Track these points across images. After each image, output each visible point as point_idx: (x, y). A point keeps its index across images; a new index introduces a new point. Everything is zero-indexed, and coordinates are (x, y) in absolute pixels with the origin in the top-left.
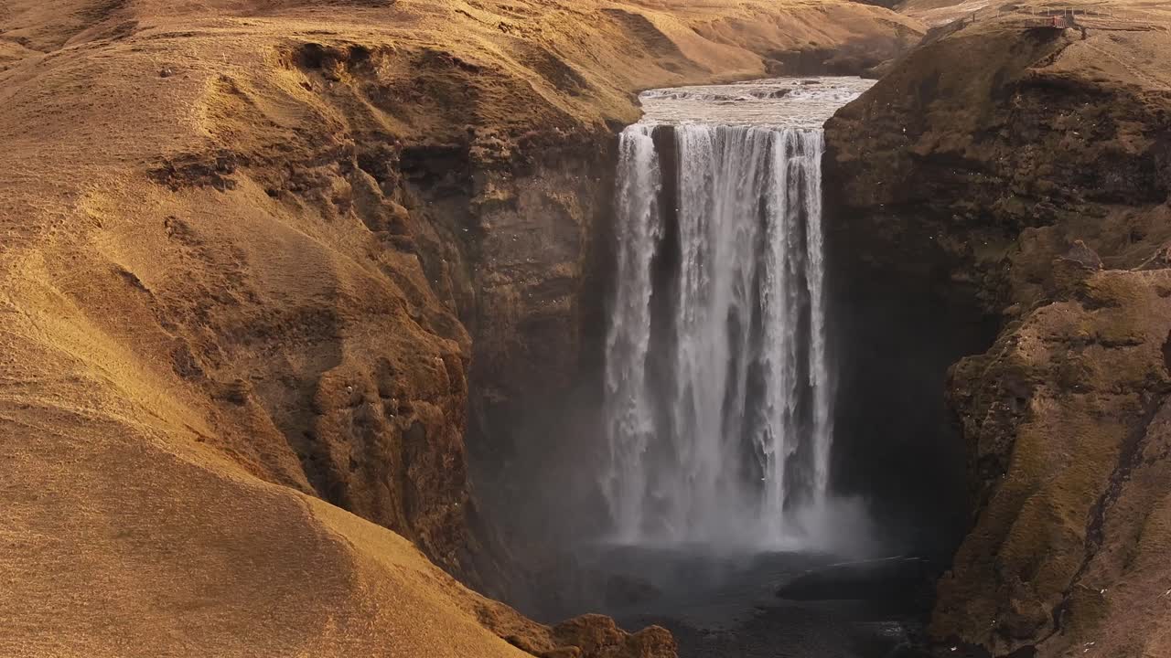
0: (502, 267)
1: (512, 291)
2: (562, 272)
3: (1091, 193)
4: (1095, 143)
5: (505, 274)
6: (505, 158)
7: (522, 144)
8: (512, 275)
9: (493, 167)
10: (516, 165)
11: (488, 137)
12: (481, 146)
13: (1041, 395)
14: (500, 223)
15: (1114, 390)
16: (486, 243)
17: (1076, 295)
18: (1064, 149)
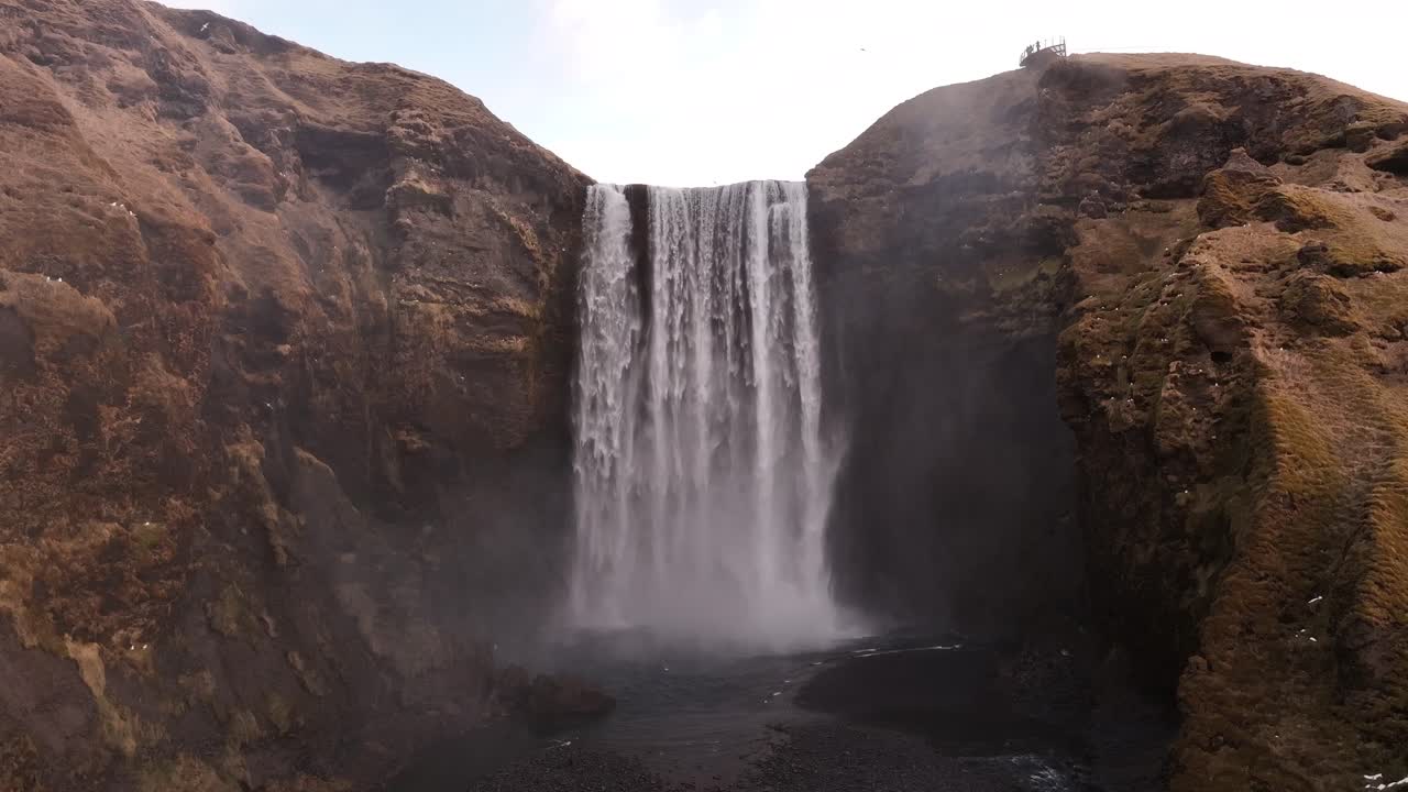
0: (427, 280)
1: (443, 311)
2: (512, 307)
3: (1148, 186)
4: (1148, 129)
5: (433, 289)
6: (433, 144)
7: (459, 136)
8: (444, 295)
9: (416, 153)
10: (449, 158)
11: (412, 117)
12: (402, 126)
13: (1263, 344)
14: (426, 225)
15: (1388, 333)
16: (408, 247)
17: (1256, 214)
18: (1113, 134)
